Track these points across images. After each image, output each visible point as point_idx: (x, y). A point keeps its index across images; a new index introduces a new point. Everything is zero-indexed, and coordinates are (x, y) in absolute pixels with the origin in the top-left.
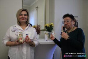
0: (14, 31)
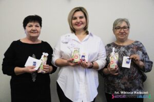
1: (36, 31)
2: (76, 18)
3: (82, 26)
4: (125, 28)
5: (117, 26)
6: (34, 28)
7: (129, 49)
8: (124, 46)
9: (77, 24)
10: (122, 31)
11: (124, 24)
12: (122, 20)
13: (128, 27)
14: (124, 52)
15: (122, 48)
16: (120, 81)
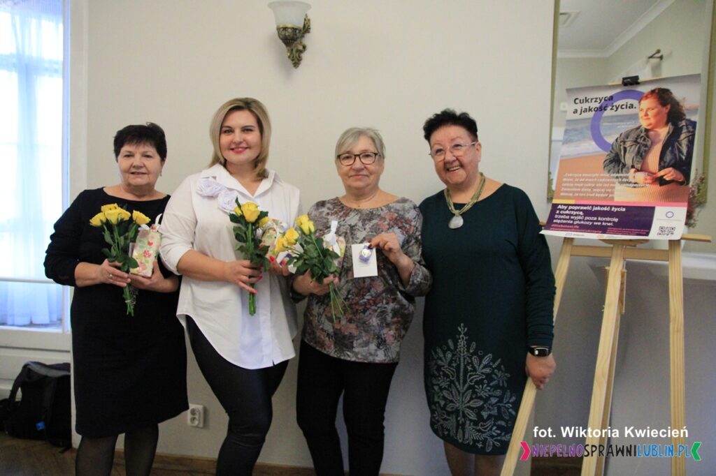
0: (212, 197)
1: (143, 170)
2: (230, 131)
3: (248, 155)
4: (368, 156)
5: (344, 149)
6: (137, 160)
8: (358, 211)
9: (236, 147)
10: (358, 164)
11: (363, 145)
12: (360, 133)
15: (352, 214)
16: (321, 310)
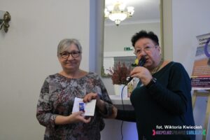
4: (75, 53)
5: (63, 50)
7: (83, 83)
13: (80, 52)
14: (77, 88)
